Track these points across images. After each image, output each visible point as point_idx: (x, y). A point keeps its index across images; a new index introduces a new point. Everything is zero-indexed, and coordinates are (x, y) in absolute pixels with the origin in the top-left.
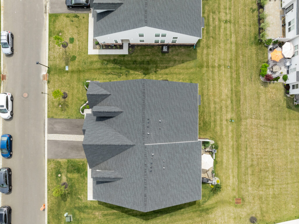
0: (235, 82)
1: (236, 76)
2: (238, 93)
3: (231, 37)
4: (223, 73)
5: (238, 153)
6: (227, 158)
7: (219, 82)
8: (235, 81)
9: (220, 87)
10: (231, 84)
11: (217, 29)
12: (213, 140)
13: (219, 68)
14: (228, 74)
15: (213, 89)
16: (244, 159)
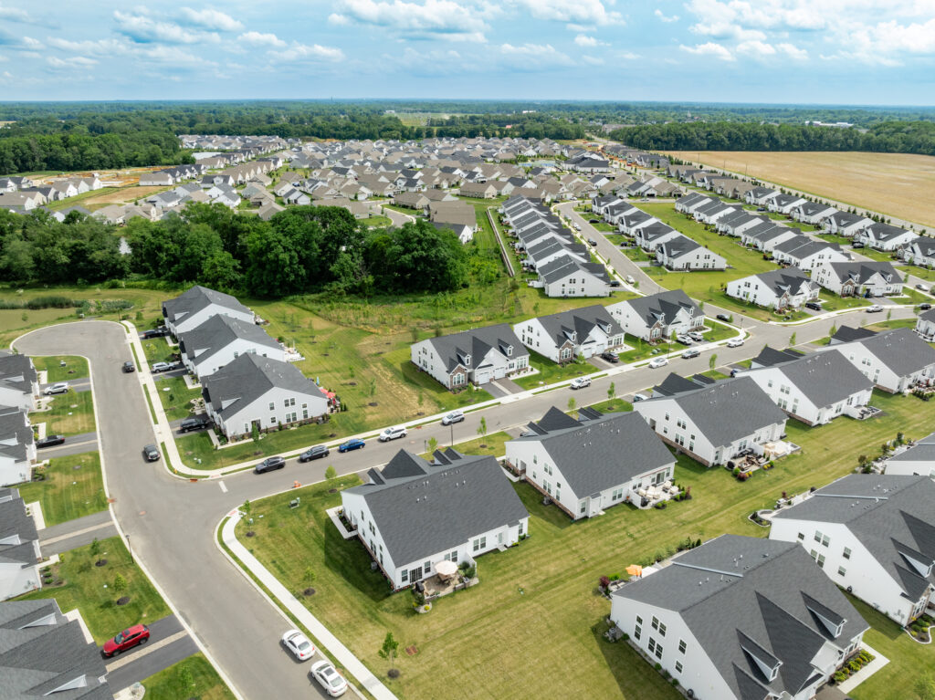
0: (572, 573)
1: (580, 571)
2: (562, 582)
3: (618, 547)
4: (571, 558)
5: (484, 616)
6: (466, 606)
7: (557, 558)
9: (551, 561)
10: (566, 571)
11: (612, 530)
12: (480, 580)
13: (572, 552)
14: (575, 563)
15: (543, 556)
16: (480, 626)
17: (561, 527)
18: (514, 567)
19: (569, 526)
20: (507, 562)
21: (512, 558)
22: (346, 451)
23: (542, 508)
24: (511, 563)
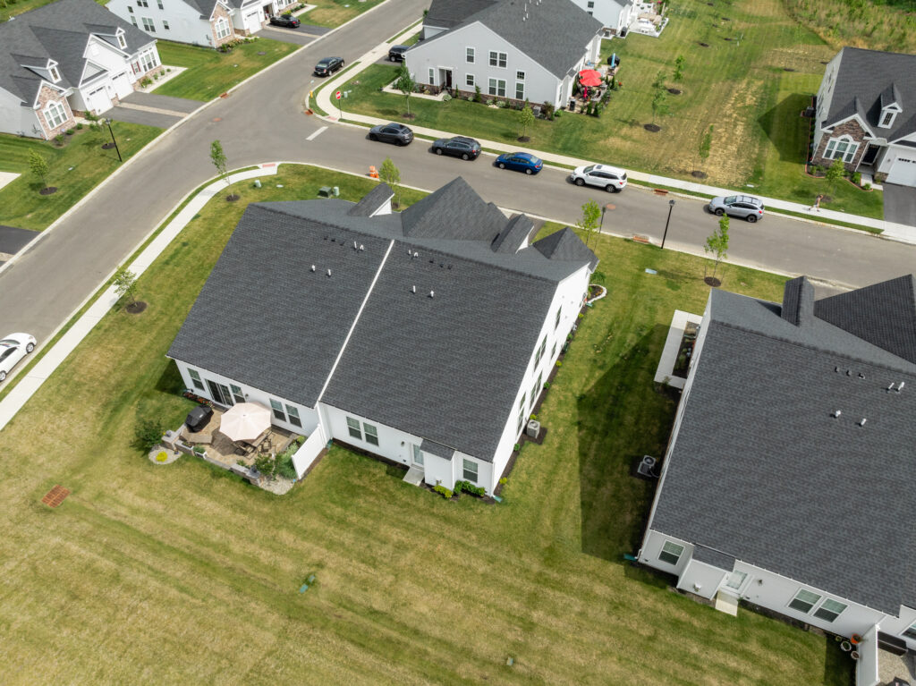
0: (441, 661)
2: (390, 654)
4: (496, 628)
5: (191, 558)
6: (203, 513)
7: (469, 598)
8: (446, 663)
9: (446, 592)
10: (439, 640)
12: (288, 493)
13: (521, 619)
14: (483, 646)
15: (452, 564)
16: (158, 566)
17: (588, 546)
18: (369, 529)
19: (606, 559)
20: (376, 509)
21: (397, 509)
22: (502, 166)
23: (618, 472)
24: (378, 517)
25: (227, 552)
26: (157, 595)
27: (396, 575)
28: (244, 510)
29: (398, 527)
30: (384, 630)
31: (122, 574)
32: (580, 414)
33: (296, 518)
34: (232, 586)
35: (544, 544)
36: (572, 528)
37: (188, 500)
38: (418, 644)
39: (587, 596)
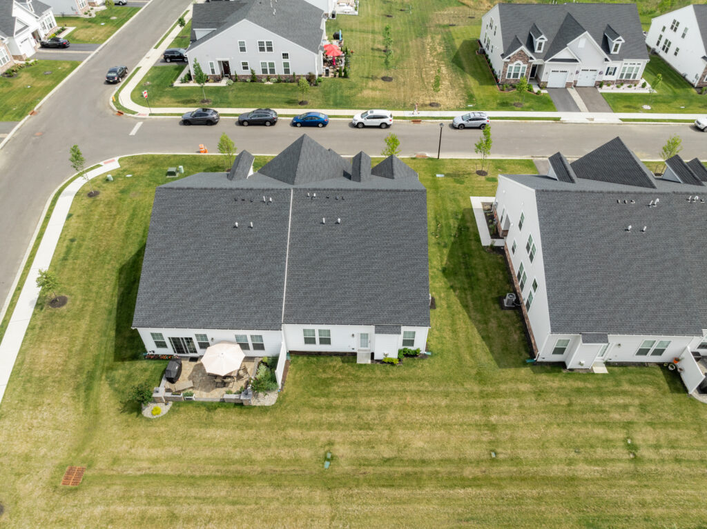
0: (450, 473)
1: (471, 477)
2: (414, 483)
4: (473, 437)
5: (225, 478)
6: (216, 441)
7: (445, 425)
8: (454, 473)
9: (429, 427)
10: (442, 460)
12: (277, 402)
13: (486, 425)
14: (471, 452)
15: (422, 407)
16: (201, 494)
17: (501, 363)
18: (352, 405)
19: (516, 367)
20: (349, 390)
21: (364, 384)
22: (299, 125)
23: (494, 310)
24: (355, 394)
25: (252, 462)
26: (216, 515)
27: (389, 429)
28: (249, 427)
29: (372, 396)
30: (400, 469)
31: (176, 512)
32: (449, 281)
33: (294, 417)
34: (272, 485)
35: (474, 372)
36: (484, 356)
37: (198, 436)
38: (428, 469)
39: (517, 394)
